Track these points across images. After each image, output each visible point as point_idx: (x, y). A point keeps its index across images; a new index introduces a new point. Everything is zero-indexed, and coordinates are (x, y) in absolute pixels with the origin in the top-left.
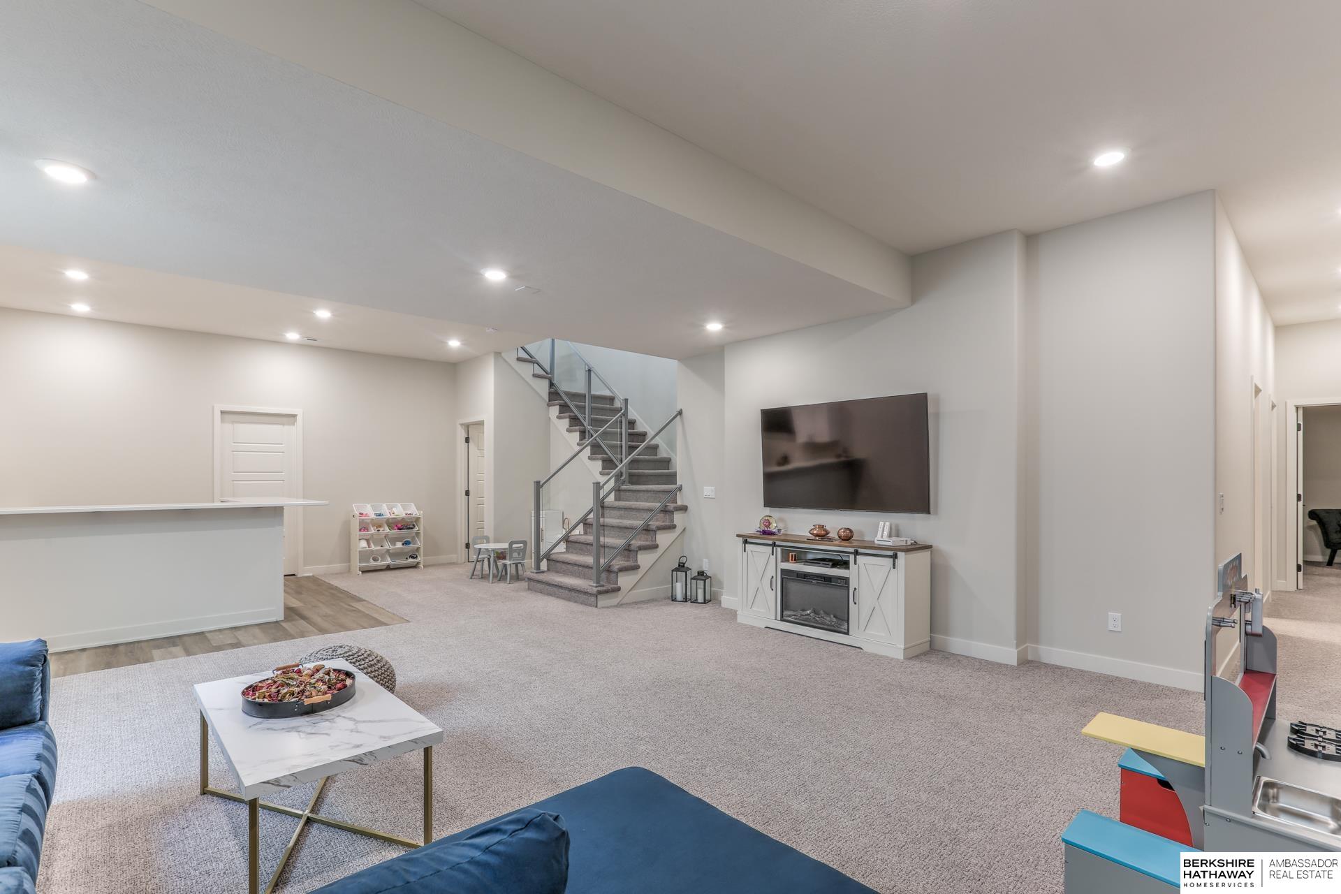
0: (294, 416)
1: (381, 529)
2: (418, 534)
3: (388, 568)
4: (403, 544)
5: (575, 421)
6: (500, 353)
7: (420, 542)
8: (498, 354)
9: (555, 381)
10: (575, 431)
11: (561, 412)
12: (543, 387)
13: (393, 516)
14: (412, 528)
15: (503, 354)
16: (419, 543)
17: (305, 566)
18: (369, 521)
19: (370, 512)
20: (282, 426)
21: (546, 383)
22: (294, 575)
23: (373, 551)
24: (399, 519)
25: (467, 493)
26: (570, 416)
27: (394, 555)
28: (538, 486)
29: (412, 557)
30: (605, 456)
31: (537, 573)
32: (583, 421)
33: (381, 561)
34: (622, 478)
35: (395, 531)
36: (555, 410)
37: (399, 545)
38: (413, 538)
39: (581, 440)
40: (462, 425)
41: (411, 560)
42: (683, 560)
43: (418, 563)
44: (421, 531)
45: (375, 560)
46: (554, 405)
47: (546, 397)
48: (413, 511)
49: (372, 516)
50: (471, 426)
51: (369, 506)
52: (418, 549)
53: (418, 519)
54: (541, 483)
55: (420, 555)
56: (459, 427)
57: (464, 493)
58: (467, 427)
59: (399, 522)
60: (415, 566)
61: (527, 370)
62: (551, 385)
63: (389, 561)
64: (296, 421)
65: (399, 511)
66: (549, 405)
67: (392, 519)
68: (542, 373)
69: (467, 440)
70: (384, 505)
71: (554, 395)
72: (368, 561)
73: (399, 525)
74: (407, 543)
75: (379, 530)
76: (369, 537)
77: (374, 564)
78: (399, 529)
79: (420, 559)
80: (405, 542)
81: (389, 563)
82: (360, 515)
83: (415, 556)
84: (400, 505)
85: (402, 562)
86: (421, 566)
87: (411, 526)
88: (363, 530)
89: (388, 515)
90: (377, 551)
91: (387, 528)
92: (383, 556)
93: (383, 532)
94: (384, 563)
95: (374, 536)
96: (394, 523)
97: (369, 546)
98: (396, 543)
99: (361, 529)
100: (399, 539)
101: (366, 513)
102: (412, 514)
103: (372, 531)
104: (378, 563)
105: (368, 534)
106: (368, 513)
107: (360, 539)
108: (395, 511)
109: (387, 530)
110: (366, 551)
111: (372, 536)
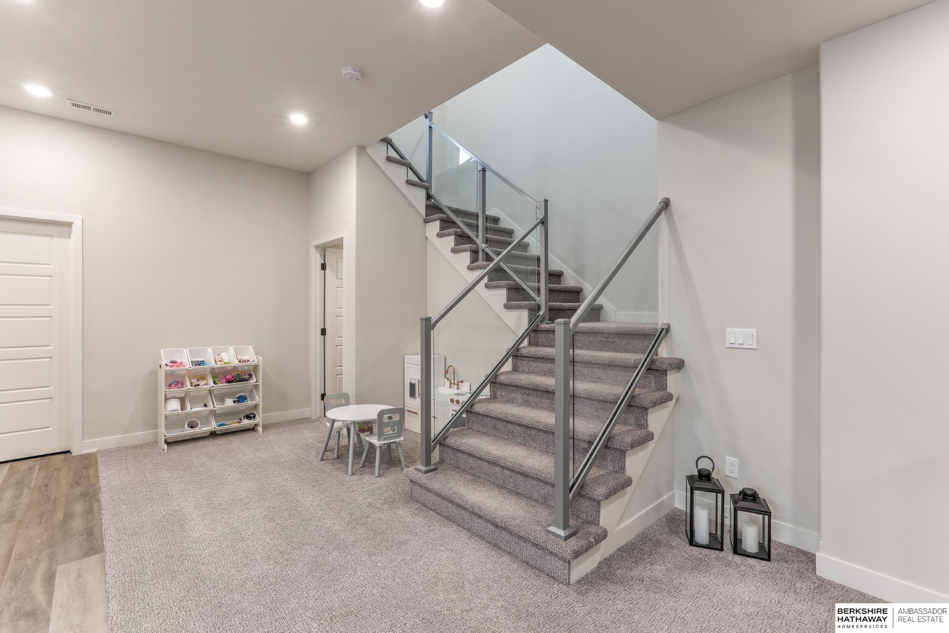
0: (69, 225)
1: (202, 383)
2: (256, 387)
3: (213, 435)
4: (234, 402)
5: (462, 238)
6: (365, 148)
7: (259, 397)
8: (362, 149)
9: (433, 192)
10: (464, 251)
11: (442, 228)
12: (418, 198)
13: (219, 364)
14: (247, 380)
15: (369, 150)
16: (258, 399)
17: (82, 440)
18: (184, 372)
19: (185, 358)
20: (47, 239)
21: (422, 193)
22: (68, 452)
23: (188, 414)
24: (230, 368)
25: (323, 332)
26: (456, 232)
27: (221, 417)
28: (428, 325)
29: (248, 417)
30: (511, 282)
31: (426, 472)
32: (474, 238)
33: (203, 426)
34: (541, 313)
35: (222, 386)
36: (435, 226)
37: (229, 403)
38: (251, 392)
39: (472, 262)
40: (316, 247)
42: (704, 464)
43: (256, 426)
44: (260, 383)
45: (193, 425)
46: (432, 221)
47: (422, 210)
48: (250, 356)
49: (188, 365)
50: (328, 249)
51: (186, 352)
52: (256, 406)
53: (256, 367)
54: (433, 321)
55: (259, 415)
56: (313, 250)
57: (319, 332)
58: (323, 249)
59: (228, 372)
60: (252, 429)
61: (399, 174)
62: (429, 197)
63: (213, 426)
64: (71, 232)
65: (230, 358)
66: (426, 222)
67: (218, 368)
68: (416, 180)
69: (323, 267)
70: (210, 349)
71: (433, 208)
72: (182, 428)
73: (229, 377)
74: (241, 399)
75: (199, 385)
76: (182, 395)
77: (191, 431)
78: (229, 381)
79: (258, 420)
80: (238, 398)
81: (215, 428)
82: (169, 365)
83: (252, 416)
84: (231, 349)
85: (233, 425)
86: (260, 429)
87: (247, 377)
88: (173, 385)
89: (214, 363)
90: (195, 412)
91: (211, 381)
92: (206, 420)
93: (206, 386)
94: (206, 429)
95: (191, 393)
96: (221, 373)
97: (183, 407)
98: (224, 400)
99: (172, 384)
100: (228, 395)
101: (179, 360)
102: (248, 361)
103: (186, 387)
104: (199, 430)
105: (180, 391)
106: (183, 361)
107: (169, 399)
108: (224, 357)
109: (211, 384)
110: (180, 414)
111: (187, 394)
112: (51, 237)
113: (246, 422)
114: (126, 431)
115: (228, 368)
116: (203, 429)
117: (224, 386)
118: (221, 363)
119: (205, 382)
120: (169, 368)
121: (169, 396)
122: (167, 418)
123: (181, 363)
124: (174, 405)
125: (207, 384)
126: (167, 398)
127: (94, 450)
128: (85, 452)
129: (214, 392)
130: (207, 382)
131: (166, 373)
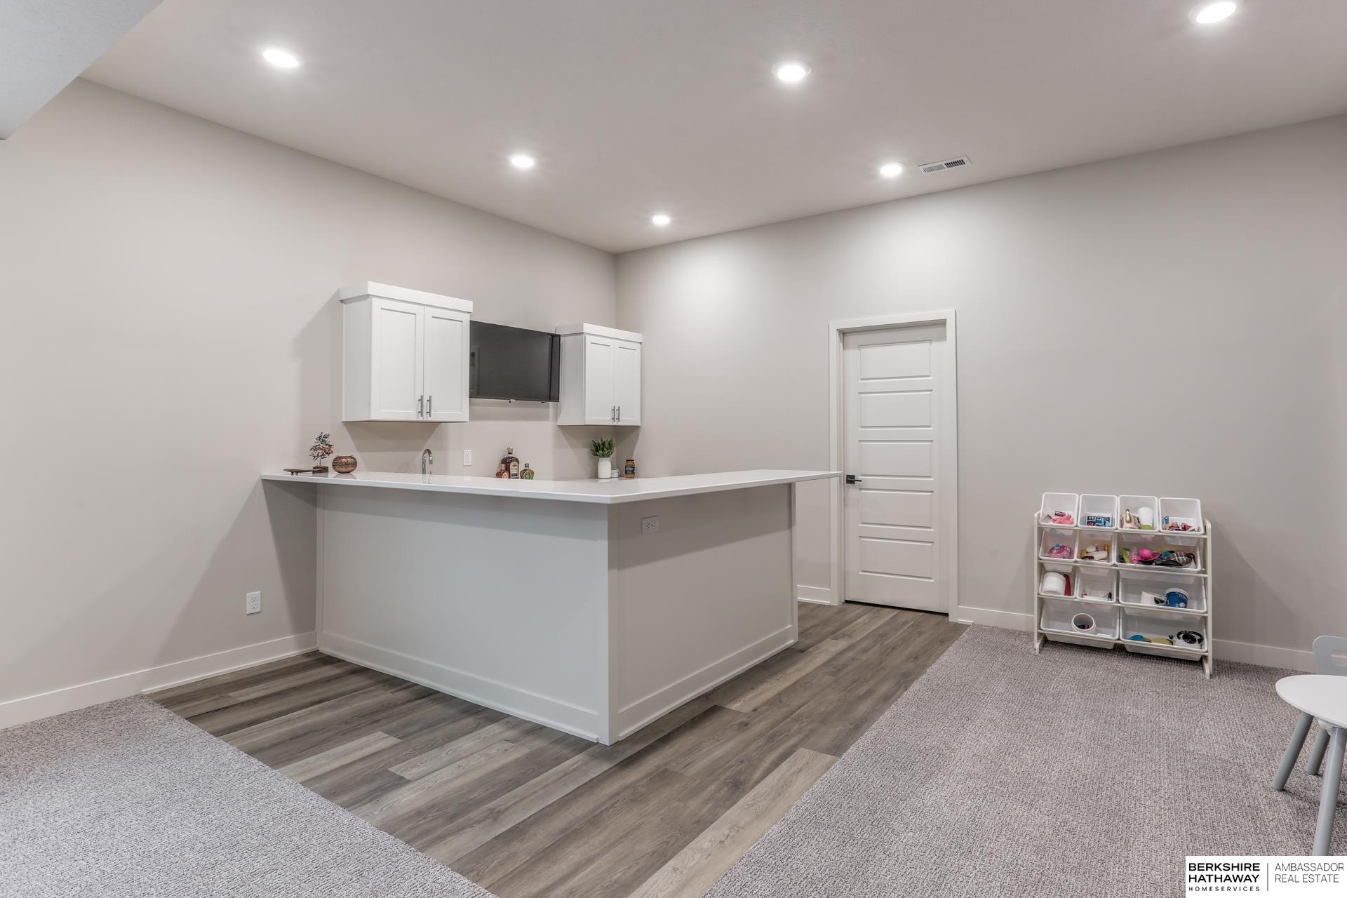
0: (943, 323)
2: (1199, 582)
3: (1118, 650)
4: (1160, 601)
7: (1206, 604)
14: (1182, 565)
16: (1203, 607)
17: (960, 604)
18: (1070, 533)
19: (1076, 509)
20: (927, 345)
22: (947, 615)
23: (1076, 604)
24: (1149, 537)
27: (1129, 619)
29: (1189, 638)
33: (1098, 628)
35: (1133, 567)
37: (1147, 601)
38: (1192, 589)
41: (1182, 644)
43: (1204, 658)
44: (1210, 577)
45: (1083, 625)
49: (1077, 522)
51: (1078, 498)
52: (1202, 621)
53: (1200, 543)
55: (1207, 638)
59: (1144, 543)
60: (1192, 664)
64: (946, 332)
65: (1150, 517)
70: (1117, 500)
73: (1146, 553)
74: (1174, 599)
75: (1091, 558)
76: (1068, 570)
77: (1079, 632)
78: (1146, 561)
79: (1207, 647)
80: (1170, 595)
81: (1119, 639)
82: (1053, 518)
83: (1197, 637)
84: (1157, 502)
85: (1159, 644)
86: (1208, 667)
87: (1182, 559)
88: (1055, 551)
89: (1117, 524)
90: (1088, 604)
91: (1114, 555)
92: (1105, 620)
93: (1105, 562)
94: (1107, 636)
95: (1081, 569)
96: (1134, 544)
97: (1068, 591)
98: (1141, 594)
99: (1053, 549)
100: (1150, 586)
101: (1067, 513)
102: (1185, 528)
103: (1075, 558)
104: (1092, 635)
105: (1065, 564)
106: (1074, 517)
107: (1046, 572)
108: (1145, 515)
109: (1114, 560)
110: (1061, 601)
111: (1075, 569)
112: (930, 341)
113: (1181, 646)
114: (1005, 606)
115: (1145, 536)
116: (1099, 635)
117: (1135, 568)
118: (1130, 525)
119: (1104, 554)
120: (1051, 523)
121: (1048, 567)
122: (1042, 601)
123: (1069, 517)
124: (1054, 583)
125: (1108, 559)
126: (1043, 570)
127: (970, 622)
128: (961, 620)
129: (1122, 575)
130: (1109, 554)
131: (1041, 530)
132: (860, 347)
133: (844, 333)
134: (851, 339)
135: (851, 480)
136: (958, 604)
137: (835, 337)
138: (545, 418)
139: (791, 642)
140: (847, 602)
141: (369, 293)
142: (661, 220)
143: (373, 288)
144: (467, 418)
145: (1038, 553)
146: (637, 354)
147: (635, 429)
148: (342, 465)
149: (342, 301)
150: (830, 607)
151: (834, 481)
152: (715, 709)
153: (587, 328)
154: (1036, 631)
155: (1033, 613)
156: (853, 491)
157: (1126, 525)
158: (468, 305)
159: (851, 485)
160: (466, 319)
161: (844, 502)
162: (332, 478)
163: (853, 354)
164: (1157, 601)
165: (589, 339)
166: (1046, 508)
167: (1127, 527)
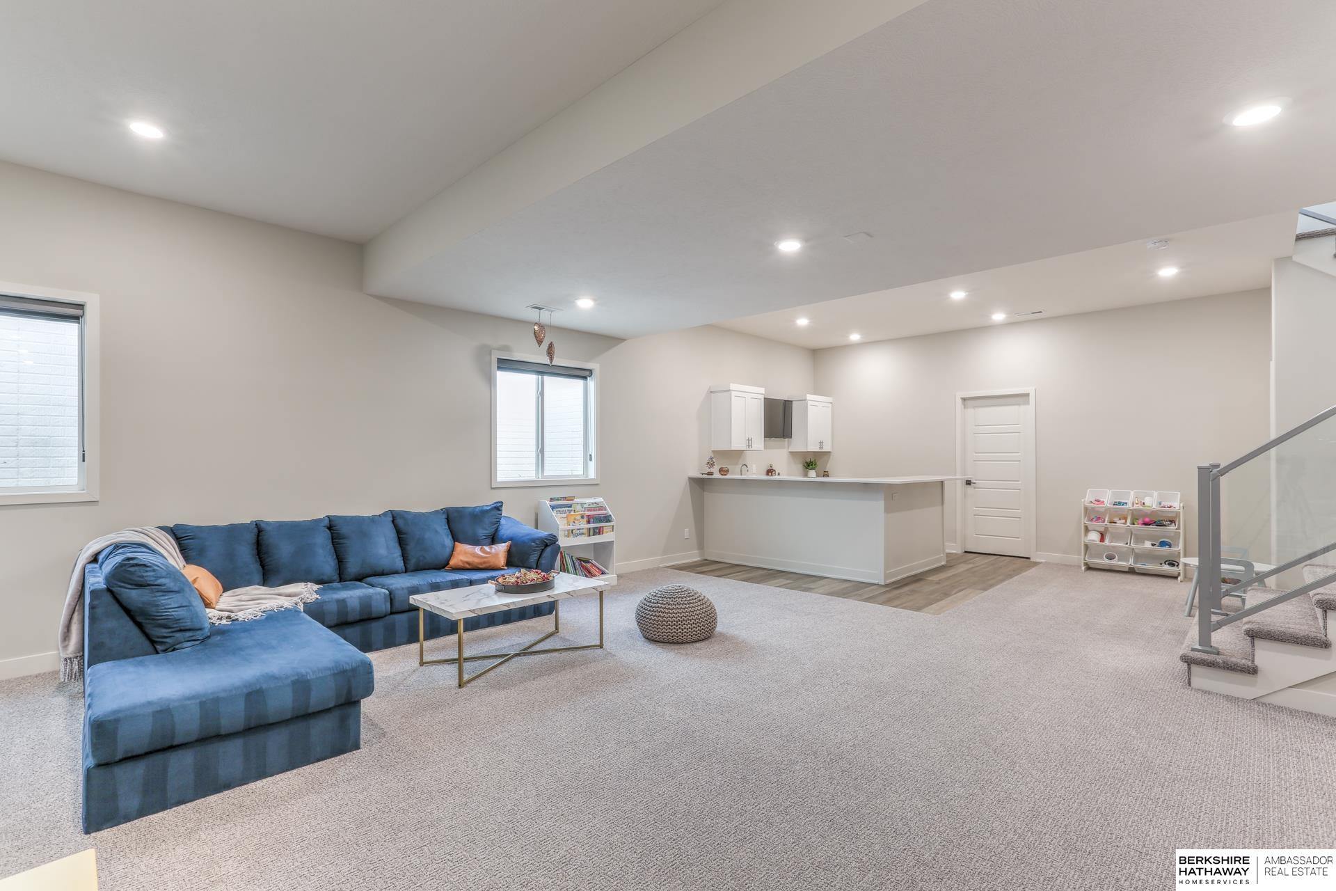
0: (1027, 395)
1: (1121, 521)
2: (1177, 534)
3: (1132, 571)
7: (1181, 546)
13: (1140, 507)
14: (1167, 525)
16: (1179, 548)
18: (1103, 510)
19: (1108, 499)
20: (1016, 407)
23: (1107, 547)
24: (1149, 512)
27: (1138, 557)
29: (1172, 564)
33: (1119, 560)
37: (1148, 544)
38: (1169, 538)
41: (1166, 567)
43: (1179, 574)
44: (1182, 532)
45: (1111, 557)
48: (1171, 503)
49: (1108, 504)
51: (1109, 492)
52: (1178, 554)
53: (1177, 514)
55: (1180, 563)
59: (1146, 515)
60: (1174, 577)
63: (1130, 563)
65: (1151, 502)
67: (1139, 510)
70: (1133, 493)
72: (1102, 558)
73: (1147, 520)
74: (1163, 544)
75: (1115, 523)
76: (1102, 529)
77: (1107, 561)
78: (1145, 524)
79: (1182, 569)
80: (1160, 542)
81: (1133, 566)
82: (1094, 502)
83: (1175, 564)
84: (1155, 494)
85: (1153, 568)
86: (1182, 579)
87: (1167, 523)
89: (1132, 505)
90: (1113, 547)
91: (1129, 521)
92: (1123, 557)
93: (1124, 525)
94: (1124, 564)
95: (1110, 529)
96: (1140, 515)
97: (1102, 539)
98: (1144, 542)
99: (1093, 519)
100: (1149, 537)
101: (1102, 500)
102: (1169, 507)
103: (1106, 523)
104: (1115, 563)
105: (1100, 526)
106: (1106, 501)
107: (1089, 531)
108: (1148, 501)
109: (1128, 524)
110: (1098, 546)
111: (1106, 529)
112: (1019, 405)
113: (1166, 568)
114: (1063, 552)
115: (1146, 511)
116: (1121, 564)
117: (1141, 528)
118: (1137, 505)
119: (1123, 521)
120: (1092, 505)
121: (1090, 528)
122: (1087, 546)
123: (1103, 502)
124: (1094, 537)
125: (1125, 523)
126: (1087, 530)
127: (1043, 561)
128: (1038, 560)
129: (1134, 532)
130: (1126, 521)
131: (1086, 509)
132: (974, 407)
133: (964, 400)
134: (969, 403)
135: (968, 483)
136: (1037, 551)
137: (959, 402)
138: (784, 448)
139: (943, 563)
140: (966, 552)
141: (731, 389)
142: (855, 337)
143: (733, 386)
144: (763, 449)
145: (1085, 521)
146: (830, 409)
147: (829, 452)
148: (723, 471)
149: (711, 392)
150: (956, 554)
151: (959, 482)
152: (920, 580)
153: (809, 397)
154: (1083, 561)
155: (1081, 555)
156: (970, 489)
157: (1135, 505)
158: (762, 390)
159: (968, 486)
160: (762, 397)
161: (965, 495)
162: (717, 475)
163: (970, 411)
164: (1153, 545)
165: (810, 403)
166: (1089, 498)
167: (1136, 507)
